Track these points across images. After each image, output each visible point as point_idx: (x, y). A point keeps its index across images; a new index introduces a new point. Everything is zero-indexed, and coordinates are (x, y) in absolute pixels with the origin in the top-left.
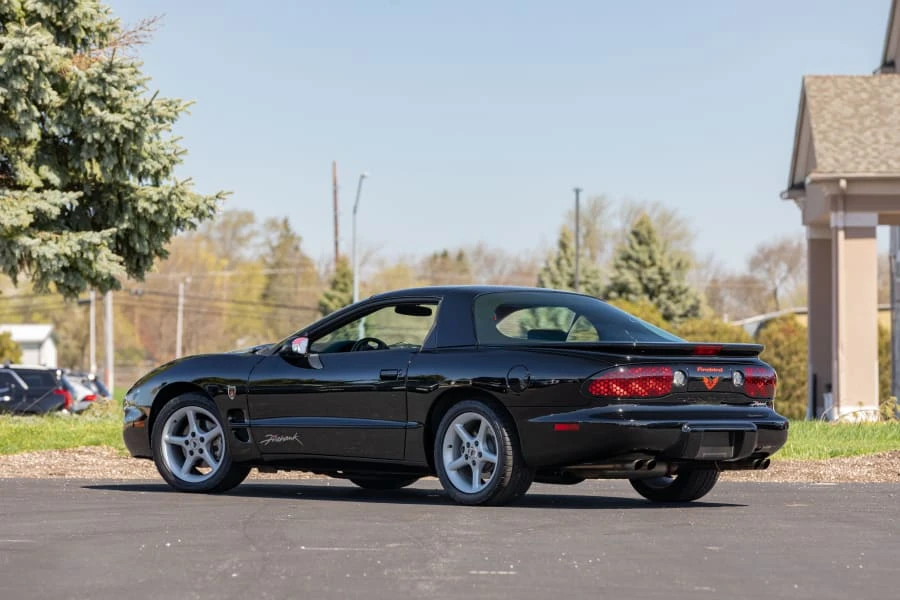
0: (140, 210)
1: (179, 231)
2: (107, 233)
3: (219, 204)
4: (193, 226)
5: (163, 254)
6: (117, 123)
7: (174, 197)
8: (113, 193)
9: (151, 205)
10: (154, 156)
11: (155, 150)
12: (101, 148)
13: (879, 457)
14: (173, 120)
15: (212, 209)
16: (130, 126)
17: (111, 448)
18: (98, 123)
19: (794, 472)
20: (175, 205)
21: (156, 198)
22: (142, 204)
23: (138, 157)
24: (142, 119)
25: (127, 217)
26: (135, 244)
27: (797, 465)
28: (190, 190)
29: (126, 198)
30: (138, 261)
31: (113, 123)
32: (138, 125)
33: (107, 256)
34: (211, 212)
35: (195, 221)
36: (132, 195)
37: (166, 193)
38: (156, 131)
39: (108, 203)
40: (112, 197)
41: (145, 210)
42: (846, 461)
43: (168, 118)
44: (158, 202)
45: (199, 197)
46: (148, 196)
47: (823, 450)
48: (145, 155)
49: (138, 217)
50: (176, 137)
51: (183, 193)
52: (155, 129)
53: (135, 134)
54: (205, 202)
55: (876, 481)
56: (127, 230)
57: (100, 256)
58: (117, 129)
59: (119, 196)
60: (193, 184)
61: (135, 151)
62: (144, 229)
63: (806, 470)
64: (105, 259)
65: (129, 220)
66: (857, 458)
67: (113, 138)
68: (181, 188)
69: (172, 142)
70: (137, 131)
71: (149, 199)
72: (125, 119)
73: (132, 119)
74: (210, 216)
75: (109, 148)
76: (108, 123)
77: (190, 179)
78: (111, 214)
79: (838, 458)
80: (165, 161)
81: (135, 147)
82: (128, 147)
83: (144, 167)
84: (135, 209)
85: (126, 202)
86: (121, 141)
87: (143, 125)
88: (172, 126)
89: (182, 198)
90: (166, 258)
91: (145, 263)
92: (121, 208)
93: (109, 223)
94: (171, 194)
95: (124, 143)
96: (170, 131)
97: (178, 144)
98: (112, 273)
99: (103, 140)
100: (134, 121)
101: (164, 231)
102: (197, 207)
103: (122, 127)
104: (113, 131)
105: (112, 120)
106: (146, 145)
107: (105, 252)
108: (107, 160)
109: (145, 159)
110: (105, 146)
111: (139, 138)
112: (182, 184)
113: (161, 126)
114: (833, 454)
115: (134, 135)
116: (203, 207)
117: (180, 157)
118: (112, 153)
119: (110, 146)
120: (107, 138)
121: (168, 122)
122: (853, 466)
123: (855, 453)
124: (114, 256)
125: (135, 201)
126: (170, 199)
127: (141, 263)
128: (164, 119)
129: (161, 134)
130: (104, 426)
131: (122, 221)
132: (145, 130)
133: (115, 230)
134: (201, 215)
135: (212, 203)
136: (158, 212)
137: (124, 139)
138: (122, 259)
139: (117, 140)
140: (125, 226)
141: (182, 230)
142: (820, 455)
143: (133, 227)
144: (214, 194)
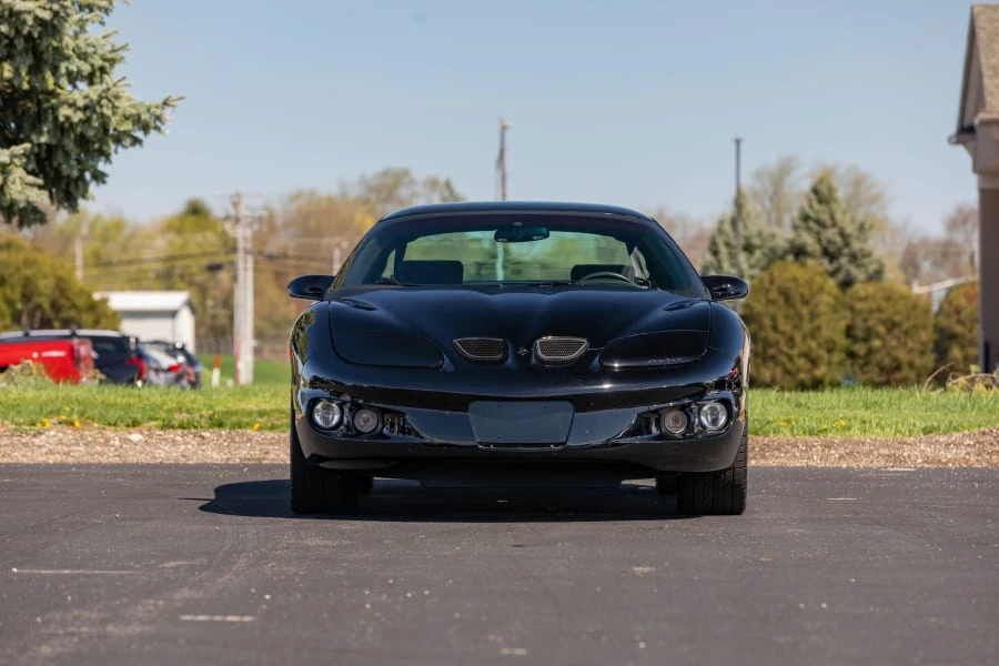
0: (61, 119)
1: (120, 148)
2: (18, 149)
3: (167, 113)
4: (136, 141)
5: (100, 177)
6: (29, 12)
7: (104, 102)
8: (31, 100)
9: (75, 112)
10: (83, 56)
11: (84, 48)
12: (11, 45)
13: (984, 433)
14: (107, 11)
15: (158, 118)
16: (46, 15)
17: (6, 422)
18: (6, 13)
19: (871, 452)
20: (108, 112)
21: (81, 103)
22: (64, 112)
23: (59, 54)
24: (62, 6)
25: (45, 129)
26: (60, 165)
27: (874, 445)
28: (126, 93)
29: (45, 105)
30: (68, 185)
31: (25, 12)
32: (56, 14)
33: (21, 178)
34: (158, 123)
35: (139, 134)
36: (54, 101)
37: (94, 97)
38: (82, 24)
39: (24, 112)
40: (29, 105)
41: (68, 118)
42: (943, 439)
43: (100, 8)
44: (86, 108)
45: (141, 104)
46: (71, 101)
47: (914, 425)
48: (70, 52)
49: (62, 129)
50: (110, 31)
51: (117, 97)
52: (80, 20)
53: (54, 27)
54: (148, 110)
55: (977, 465)
56: (49, 146)
57: (11, 178)
58: (30, 21)
59: (39, 104)
60: (129, 85)
61: (55, 49)
62: (70, 144)
63: (885, 451)
64: (18, 182)
65: (49, 132)
66: (956, 435)
67: (25, 32)
68: (114, 90)
69: (105, 37)
70: (55, 22)
71: (73, 105)
72: (40, 7)
73: (48, 6)
74: (157, 128)
75: (20, 44)
76: (19, 13)
77: (124, 78)
78: (26, 126)
79: (931, 435)
80: (98, 62)
81: (55, 44)
82: (44, 43)
83: (67, 68)
84: (56, 118)
85: (46, 111)
86: (36, 35)
87: (62, 14)
88: (106, 19)
89: (117, 104)
90: (104, 182)
91: (77, 187)
92: (38, 119)
93: (22, 136)
94: (101, 98)
95: (40, 37)
96: (102, 23)
97: (111, 40)
98: (31, 199)
99: (12, 33)
100: (51, 9)
101: (97, 146)
102: (139, 116)
103: (36, 18)
104: (24, 22)
105: (23, 9)
106: (68, 40)
107: (18, 173)
108: (18, 59)
109: (67, 58)
110: (16, 42)
111: (59, 31)
112: (115, 85)
113: (89, 16)
114: (927, 431)
115: (51, 28)
116: (145, 117)
117: (121, 53)
118: (26, 50)
119: (22, 40)
120: (18, 32)
121: (97, 12)
122: (947, 445)
123: (956, 429)
124: (31, 179)
125: (54, 109)
126: (99, 103)
127: (72, 188)
128: (95, 8)
129: (89, 27)
130: (6, 395)
131: (40, 133)
132: (66, 21)
133: (27, 145)
134: (146, 128)
135: (158, 112)
136: (87, 121)
137: (40, 33)
138: (40, 181)
139: (30, 33)
140: (44, 139)
141: (124, 147)
142: (910, 431)
143: (54, 142)
144: (161, 101)
